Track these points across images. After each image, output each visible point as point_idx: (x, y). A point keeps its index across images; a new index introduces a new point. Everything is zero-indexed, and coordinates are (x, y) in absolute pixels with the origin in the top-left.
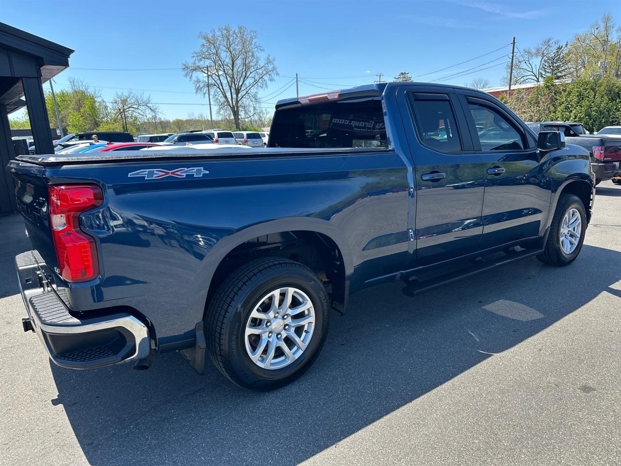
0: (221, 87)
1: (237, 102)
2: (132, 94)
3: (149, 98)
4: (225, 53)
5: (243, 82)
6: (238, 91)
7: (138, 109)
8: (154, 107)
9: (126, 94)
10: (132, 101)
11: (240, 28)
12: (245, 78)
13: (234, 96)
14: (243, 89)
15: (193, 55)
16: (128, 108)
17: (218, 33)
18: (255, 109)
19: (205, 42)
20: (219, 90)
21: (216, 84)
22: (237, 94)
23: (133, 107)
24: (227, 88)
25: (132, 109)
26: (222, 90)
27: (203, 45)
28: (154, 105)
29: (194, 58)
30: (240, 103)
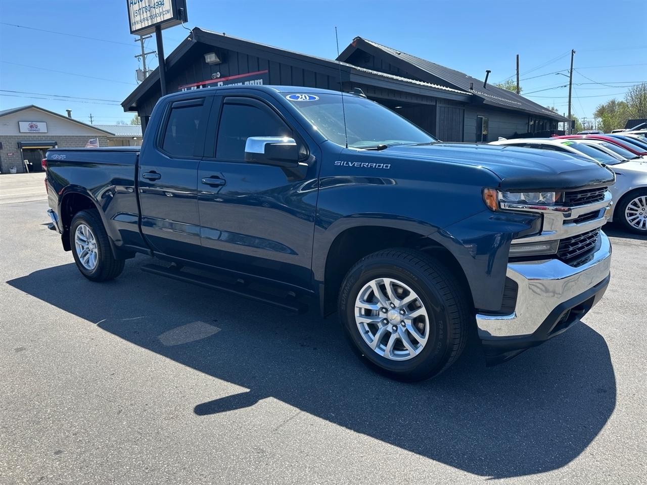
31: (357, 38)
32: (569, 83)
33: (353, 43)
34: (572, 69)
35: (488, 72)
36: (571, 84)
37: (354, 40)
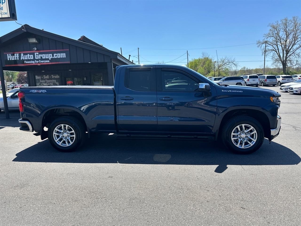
0: (277, 51)
1: (286, 58)
2: (227, 58)
3: (234, 59)
4: (283, 32)
5: (292, 47)
6: (287, 52)
7: (228, 64)
8: (236, 63)
9: (224, 58)
10: (227, 61)
11: (294, 18)
12: (293, 45)
13: (285, 55)
14: (291, 51)
15: (264, 36)
16: (224, 64)
17: (280, 22)
18: (297, 61)
19: (271, 28)
20: (276, 53)
21: (275, 50)
22: (287, 54)
23: (226, 64)
24: (281, 51)
25: (226, 65)
26: (278, 52)
27: (271, 30)
28: (236, 62)
29: (264, 37)
30: (288, 59)
31: (83, 36)
32: (138, 61)
33: (81, 38)
34: (139, 55)
35: (130, 56)
36: (139, 61)
37: (81, 37)
